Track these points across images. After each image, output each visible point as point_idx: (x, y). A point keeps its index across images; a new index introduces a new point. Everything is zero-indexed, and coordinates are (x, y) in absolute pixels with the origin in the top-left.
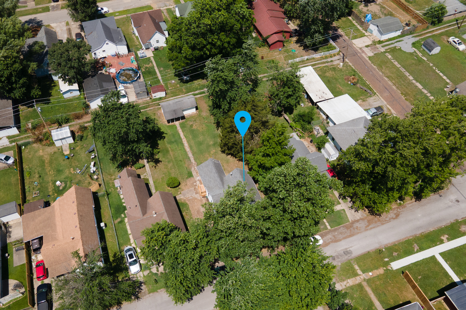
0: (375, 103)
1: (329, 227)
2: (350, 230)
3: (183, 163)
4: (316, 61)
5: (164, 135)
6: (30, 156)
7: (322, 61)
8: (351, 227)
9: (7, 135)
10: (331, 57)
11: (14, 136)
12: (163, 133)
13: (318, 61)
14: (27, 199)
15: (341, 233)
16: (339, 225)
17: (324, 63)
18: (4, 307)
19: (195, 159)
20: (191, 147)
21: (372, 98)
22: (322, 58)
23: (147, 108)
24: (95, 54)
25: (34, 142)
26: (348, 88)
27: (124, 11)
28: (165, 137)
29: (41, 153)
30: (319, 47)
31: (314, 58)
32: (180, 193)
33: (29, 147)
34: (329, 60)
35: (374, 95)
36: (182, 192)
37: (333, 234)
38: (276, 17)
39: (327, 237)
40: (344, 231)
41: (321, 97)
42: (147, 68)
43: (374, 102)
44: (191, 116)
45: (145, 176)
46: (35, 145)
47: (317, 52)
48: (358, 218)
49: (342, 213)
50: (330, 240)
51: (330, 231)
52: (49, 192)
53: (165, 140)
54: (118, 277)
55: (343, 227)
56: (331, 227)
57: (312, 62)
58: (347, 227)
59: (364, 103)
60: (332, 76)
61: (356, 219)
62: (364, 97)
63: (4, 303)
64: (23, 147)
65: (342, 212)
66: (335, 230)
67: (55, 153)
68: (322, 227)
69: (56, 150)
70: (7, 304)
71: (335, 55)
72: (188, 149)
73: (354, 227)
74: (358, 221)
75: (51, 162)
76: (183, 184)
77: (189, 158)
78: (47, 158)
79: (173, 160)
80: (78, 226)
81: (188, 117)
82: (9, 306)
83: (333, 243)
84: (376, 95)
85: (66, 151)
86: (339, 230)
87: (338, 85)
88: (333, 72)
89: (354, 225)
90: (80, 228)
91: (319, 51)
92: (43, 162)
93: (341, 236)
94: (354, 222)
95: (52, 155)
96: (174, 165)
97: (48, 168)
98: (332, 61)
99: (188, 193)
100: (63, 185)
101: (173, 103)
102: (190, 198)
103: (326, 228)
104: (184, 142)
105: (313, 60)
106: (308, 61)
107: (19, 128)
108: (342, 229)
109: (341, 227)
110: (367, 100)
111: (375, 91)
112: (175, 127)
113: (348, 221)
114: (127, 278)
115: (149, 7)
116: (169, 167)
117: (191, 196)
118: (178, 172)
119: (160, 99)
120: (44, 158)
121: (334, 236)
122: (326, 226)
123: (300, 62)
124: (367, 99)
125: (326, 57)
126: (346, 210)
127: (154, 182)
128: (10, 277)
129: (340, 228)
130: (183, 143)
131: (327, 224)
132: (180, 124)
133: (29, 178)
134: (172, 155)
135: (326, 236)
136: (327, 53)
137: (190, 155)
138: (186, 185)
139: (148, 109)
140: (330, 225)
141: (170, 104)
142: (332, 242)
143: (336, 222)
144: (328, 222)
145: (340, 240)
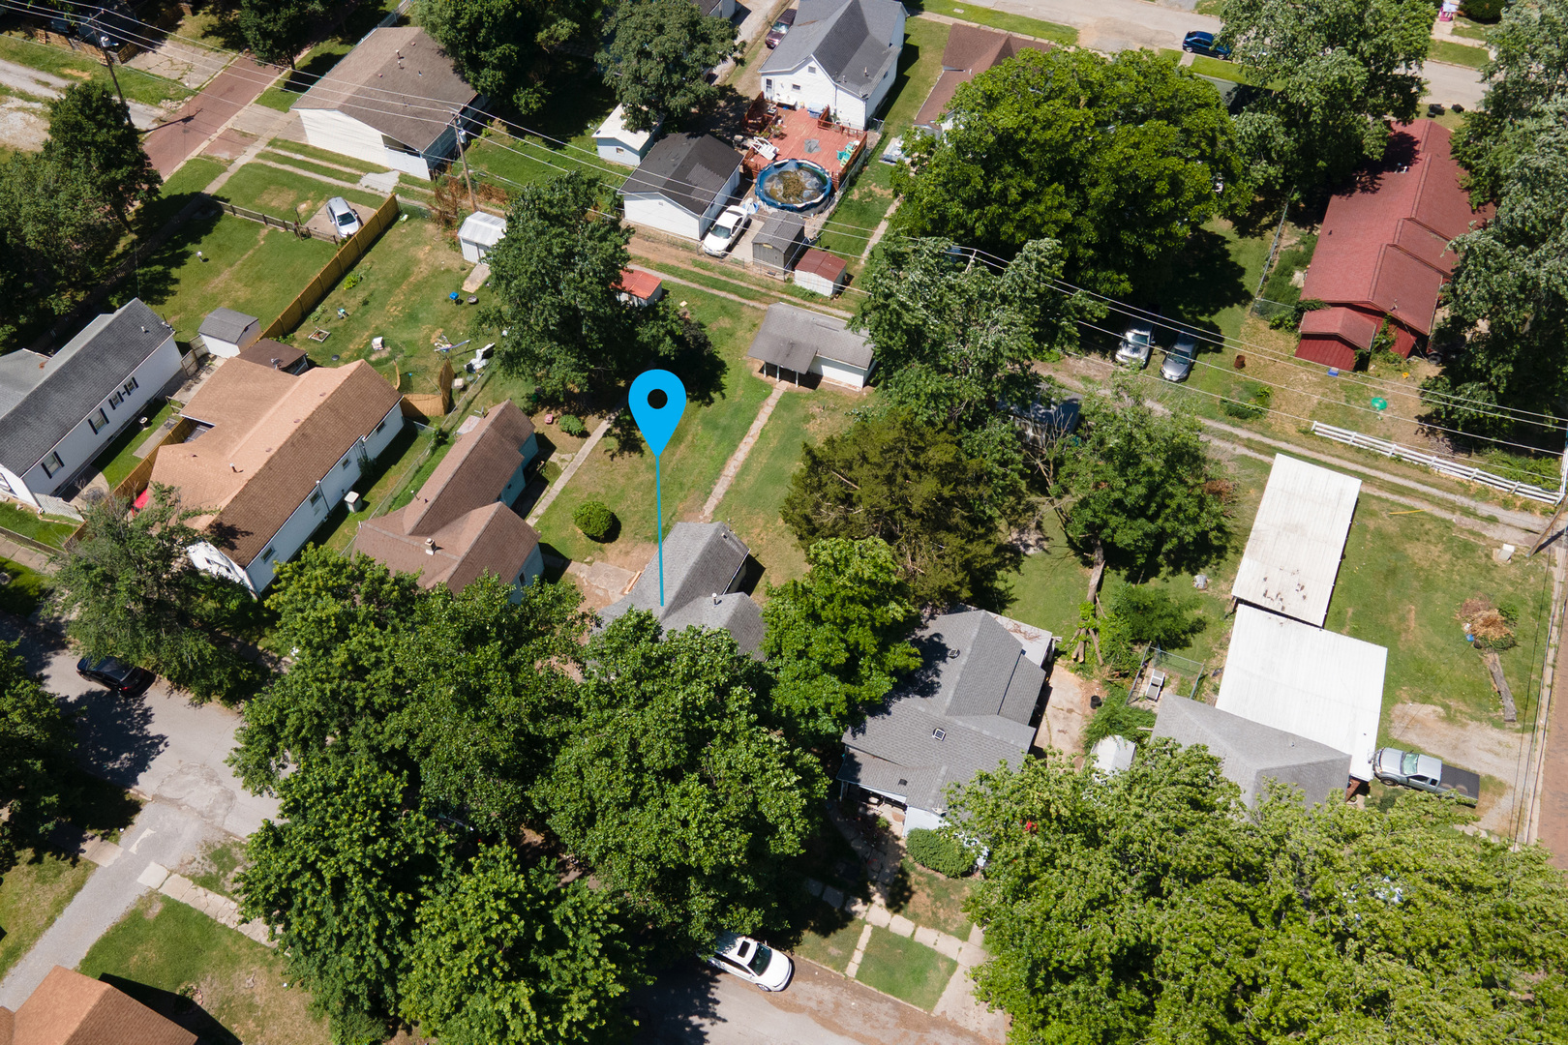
0: (1488, 757)
1: (852, 969)
2: (905, 1035)
3: (681, 494)
4: (1424, 483)
5: (715, 395)
6: (396, 246)
7: (1451, 497)
8: (918, 1027)
9: (405, 170)
10: (1506, 505)
11: (414, 181)
12: (719, 388)
13: (1433, 486)
14: (296, 334)
15: (868, 1017)
16: (891, 991)
17: (1453, 508)
18: (40, 518)
19: (717, 507)
20: (745, 468)
21: (1495, 734)
22: (1464, 489)
23: (752, 299)
24: (769, 82)
25: (435, 220)
26: (1438, 641)
27: (987, 11)
28: (712, 401)
29: (421, 253)
30: (1488, 445)
31: (1425, 469)
32: (590, 563)
33: (416, 223)
34: (1485, 509)
35: (1523, 730)
36: (598, 563)
37: (845, 997)
38: (1416, 258)
39: (818, 989)
40: (883, 1018)
41: (1272, 594)
42: (870, 194)
43: (1490, 751)
44: (837, 393)
45: (563, 460)
46: (430, 227)
47: (1462, 457)
48: (972, 1026)
49: (937, 968)
50: (813, 1004)
51: (844, 983)
52: (346, 348)
53: (704, 408)
54: (262, 636)
55: (897, 1006)
56: (859, 976)
57: (1405, 477)
58: (905, 1020)
59: (1443, 726)
60: (1426, 564)
61: (961, 1023)
62: (1463, 707)
63: (48, 511)
64: (406, 217)
65: (943, 966)
66: (864, 993)
67: (448, 271)
68: (834, 951)
69: (456, 265)
70: (50, 516)
71: (1527, 507)
72: (732, 469)
73: (926, 1036)
74: (959, 1032)
75: (418, 288)
76: (621, 546)
77: (708, 494)
78: (422, 271)
79: (669, 470)
80: (272, 453)
81: (827, 389)
82: (48, 524)
83: (811, 1021)
84: (1527, 736)
85: (472, 282)
86: (875, 1005)
87: (1412, 610)
88: (1447, 557)
89: (936, 1032)
90: (272, 458)
91: (1475, 459)
92: (405, 274)
93: (856, 1023)
94: (940, 1023)
95: (438, 273)
96: (653, 483)
97: (399, 296)
98: (1492, 520)
99: (607, 576)
100: (384, 354)
101: (807, 322)
102: (597, 591)
103: (842, 963)
104: (742, 446)
105: (1417, 474)
106: (1393, 466)
107: (437, 168)
108: (885, 1007)
109: (888, 1000)
110: (1464, 726)
111: (1541, 722)
112: (765, 391)
113: (930, 1005)
114: (276, 655)
115: (1069, 34)
116: (637, 481)
117: (606, 591)
118: (641, 508)
119: (812, 296)
120: (416, 270)
121: (838, 1005)
122: (848, 958)
123: (1359, 450)
124: (1473, 724)
125: (1484, 495)
126: (959, 971)
127: (563, 491)
128: (107, 469)
129: (882, 1000)
130: (736, 446)
131: (858, 957)
132: (787, 395)
133: (345, 293)
134: (677, 456)
135: (815, 983)
136: (1501, 484)
137: (720, 489)
138: (627, 553)
139: (752, 303)
140: (861, 965)
141: (793, 319)
142: (814, 1014)
143: (892, 974)
144: (866, 955)
145: (841, 1031)
